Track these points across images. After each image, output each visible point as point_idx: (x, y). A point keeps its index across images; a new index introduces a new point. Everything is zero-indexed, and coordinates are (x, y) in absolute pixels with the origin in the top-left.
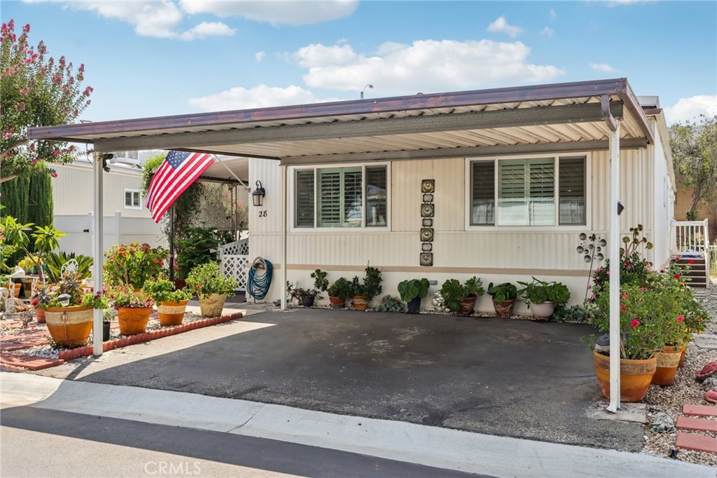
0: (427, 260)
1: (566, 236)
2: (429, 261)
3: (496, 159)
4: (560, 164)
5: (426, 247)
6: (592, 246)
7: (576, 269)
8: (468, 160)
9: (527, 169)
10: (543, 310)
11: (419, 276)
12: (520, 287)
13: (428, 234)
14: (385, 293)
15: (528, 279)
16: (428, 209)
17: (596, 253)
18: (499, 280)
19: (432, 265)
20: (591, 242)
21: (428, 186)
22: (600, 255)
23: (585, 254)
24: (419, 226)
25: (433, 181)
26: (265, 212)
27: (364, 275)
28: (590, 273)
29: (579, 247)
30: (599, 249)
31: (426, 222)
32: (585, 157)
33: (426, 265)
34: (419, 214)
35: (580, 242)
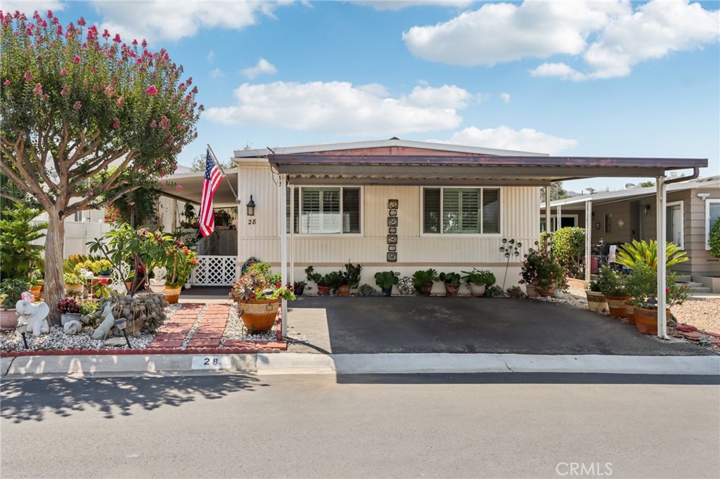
0: (392, 257)
1: (487, 241)
2: (394, 258)
3: (442, 188)
4: (484, 192)
5: (391, 248)
6: (511, 247)
7: (494, 262)
8: (422, 187)
9: (461, 195)
10: (480, 289)
11: (388, 269)
12: (462, 275)
13: (392, 239)
14: (362, 283)
15: (470, 269)
16: (393, 221)
17: (514, 251)
18: (447, 270)
19: (396, 261)
20: (510, 245)
21: (393, 204)
22: (517, 253)
23: (506, 252)
24: (386, 233)
25: (397, 201)
26: (254, 221)
27: (344, 270)
28: (508, 265)
29: (502, 248)
30: (516, 248)
31: (392, 230)
32: (499, 189)
33: (392, 261)
34: (386, 224)
35: (502, 244)
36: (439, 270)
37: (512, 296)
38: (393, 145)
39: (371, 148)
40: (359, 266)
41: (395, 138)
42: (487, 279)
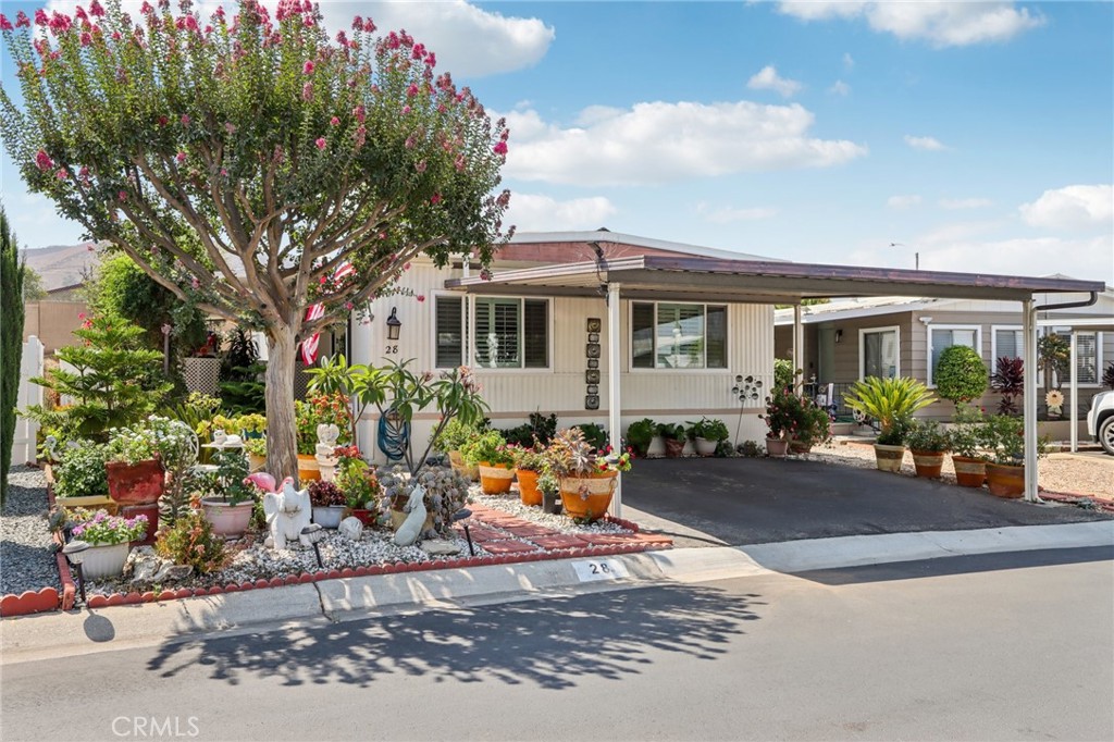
0: (592, 403)
2: (596, 404)
3: (657, 303)
5: (591, 390)
6: (747, 387)
8: (631, 302)
9: (678, 313)
10: (709, 446)
11: (588, 420)
12: (686, 427)
13: (593, 377)
15: (696, 419)
16: (593, 350)
17: (752, 393)
18: (666, 420)
19: (597, 408)
20: (747, 384)
21: (594, 325)
22: (756, 395)
23: (740, 394)
24: (585, 367)
25: (598, 320)
26: (395, 348)
27: (528, 422)
28: (742, 411)
29: (735, 388)
30: (754, 389)
31: (592, 363)
32: (726, 307)
33: (592, 409)
34: (584, 354)
35: (735, 384)
36: (658, 420)
37: (747, 455)
38: (601, 238)
39: (572, 242)
40: (553, 416)
41: (604, 229)
42: (718, 432)
